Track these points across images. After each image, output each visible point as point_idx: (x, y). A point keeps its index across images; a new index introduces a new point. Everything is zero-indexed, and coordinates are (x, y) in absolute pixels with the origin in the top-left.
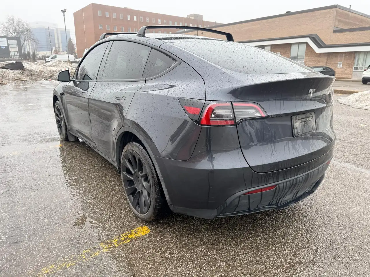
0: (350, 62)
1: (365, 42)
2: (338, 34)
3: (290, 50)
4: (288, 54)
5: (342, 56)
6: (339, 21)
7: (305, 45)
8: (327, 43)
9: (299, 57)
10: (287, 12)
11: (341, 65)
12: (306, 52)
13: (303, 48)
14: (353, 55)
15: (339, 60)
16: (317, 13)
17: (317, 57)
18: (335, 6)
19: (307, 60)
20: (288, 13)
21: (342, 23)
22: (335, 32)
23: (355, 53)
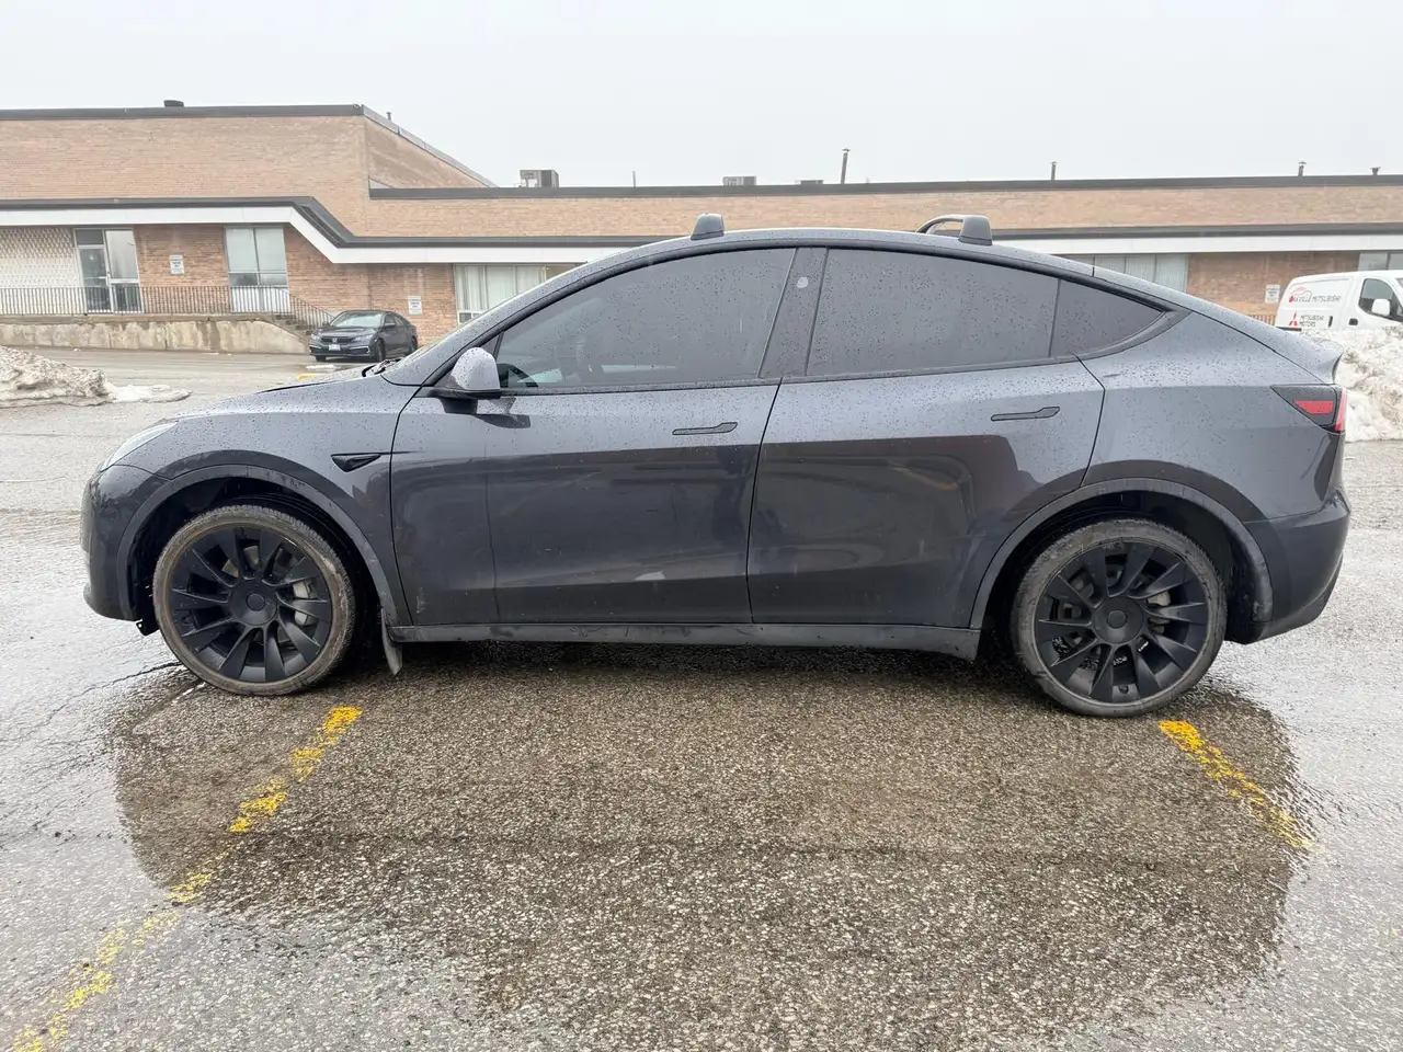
0: (442, 297)
1: (473, 235)
2: (386, 204)
3: (223, 249)
4: (218, 265)
5: (416, 277)
6: (379, 162)
7: (279, 235)
8: (358, 230)
9: (265, 277)
10: (168, 103)
11: (420, 306)
12: (288, 259)
13: (274, 242)
14: (448, 275)
15: (407, 290)
16: (297, 123)
17: (333, 278)
18: (357, 111)
19: (300, 289)
20: (174, 109)
21: (386, 168)
22: (375, 194)
23: (452, 266)
